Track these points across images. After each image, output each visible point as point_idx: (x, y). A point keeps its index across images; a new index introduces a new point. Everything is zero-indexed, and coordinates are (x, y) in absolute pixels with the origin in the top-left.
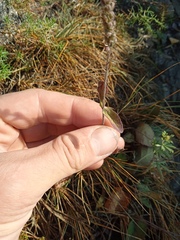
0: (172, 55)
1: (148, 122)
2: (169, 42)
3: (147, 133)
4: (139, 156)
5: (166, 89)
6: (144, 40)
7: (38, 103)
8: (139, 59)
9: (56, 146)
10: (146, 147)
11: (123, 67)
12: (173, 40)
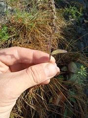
0: (85, 28)
1: (74, 61)
2: (83, 22)
4: (69, 77)
5: (82, 45)
6: (72, 21)
8: (69, 31)
9: (28, 71)
10: (73, 73)
11: (62, 34)
12: (86, 21)
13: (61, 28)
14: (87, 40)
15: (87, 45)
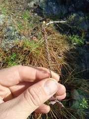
0: (87, 50)
2: (85, 43)
3: (76, 94)
4: (72, 104)
5: (84, 66)
6: (74, 45)
7: (18, 74)
10: (75, 100)
11: (65, 60)
12: (87, 43)
13: (64, 53)
14: (88, 61)
15: (88, 66)
